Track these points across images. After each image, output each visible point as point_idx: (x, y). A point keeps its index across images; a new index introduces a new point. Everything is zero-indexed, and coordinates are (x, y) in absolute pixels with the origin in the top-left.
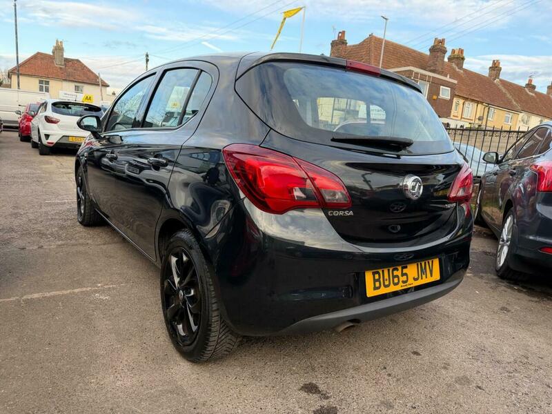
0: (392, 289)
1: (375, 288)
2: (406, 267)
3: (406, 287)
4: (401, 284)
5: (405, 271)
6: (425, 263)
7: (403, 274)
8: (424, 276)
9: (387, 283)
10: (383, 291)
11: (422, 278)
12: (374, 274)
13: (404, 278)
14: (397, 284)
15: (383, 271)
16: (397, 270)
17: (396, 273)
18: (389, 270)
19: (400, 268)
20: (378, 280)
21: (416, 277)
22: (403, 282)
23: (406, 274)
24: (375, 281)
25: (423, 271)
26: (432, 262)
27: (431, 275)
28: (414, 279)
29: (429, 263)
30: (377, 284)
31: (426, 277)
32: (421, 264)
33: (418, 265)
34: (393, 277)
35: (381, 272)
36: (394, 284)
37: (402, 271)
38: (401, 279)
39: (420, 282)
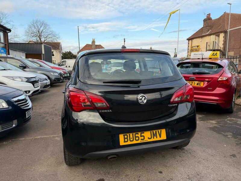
0: (135, 142)
1: (125, 142)
2: (144, 133)
3: (143, 142)
4: (140, 140)
5: (142, 135)
6: (156, 132)
7: (141, 136)
8: (155, 137)
9: (132, 140)
10: (129, 143)
11: (154, 138)
12: (124, 136)
13: (143, 138)
14: (138, 140)
15: (130, 135)
16: (138, 134)
17: (137, 135)
18: (133, 134)
19: (139, 133)
20: (127, 138)
21: (150, 137)
22: (141, 139)
23: (143, 136)
24: (125, 138)
25: (155, 135)
26: (161, 131)
27: (160, 137)
28: (149, 138)
29: (158, 131)
30: (126, 140)
31: (157, 138)
32: (153, 132)
33: (151, 132)
34: (136, 137)
35: (128, 135)
36: (136, 140)
37: (141, 135)
38: (140, 138)
39: (152, 140)
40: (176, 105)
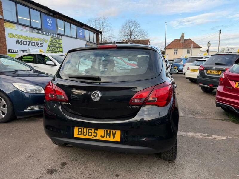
0: (87, 137)
1: (78, 134)
2: (97, 130)
3: (95, 139)
4: (92, 136)
5: (96, 131)
6: (110, 131)
7: (94, 133)
8: (108, 137)
9: (85, 134)
10: (82, 136)
11: (106, 137)
12: (79, 129)
13: (95, 135)
14: (91, 136)
15: (84, 129)
16: (92, 130)
17: (90, 131)
18: (87, 129)
19: (93, 130)
20: (81, 132)
21: (103, 136)
22: (94, 136)
23: (96, 133)
24: (79, 131)
25: (108, 135)
26: (115, 132)
27: (114, 138)
28: (101, 136)
29: (113, 131)
30: (80, 133)
31: (110, 138)
32: (107, 131)
33: (105, 131)
34: (89, 132)
35: (82, 128)
36: (89, 135)
37: (94, 131)
38: (93, 134)
39: (104, 139)
40: (138, 107)
